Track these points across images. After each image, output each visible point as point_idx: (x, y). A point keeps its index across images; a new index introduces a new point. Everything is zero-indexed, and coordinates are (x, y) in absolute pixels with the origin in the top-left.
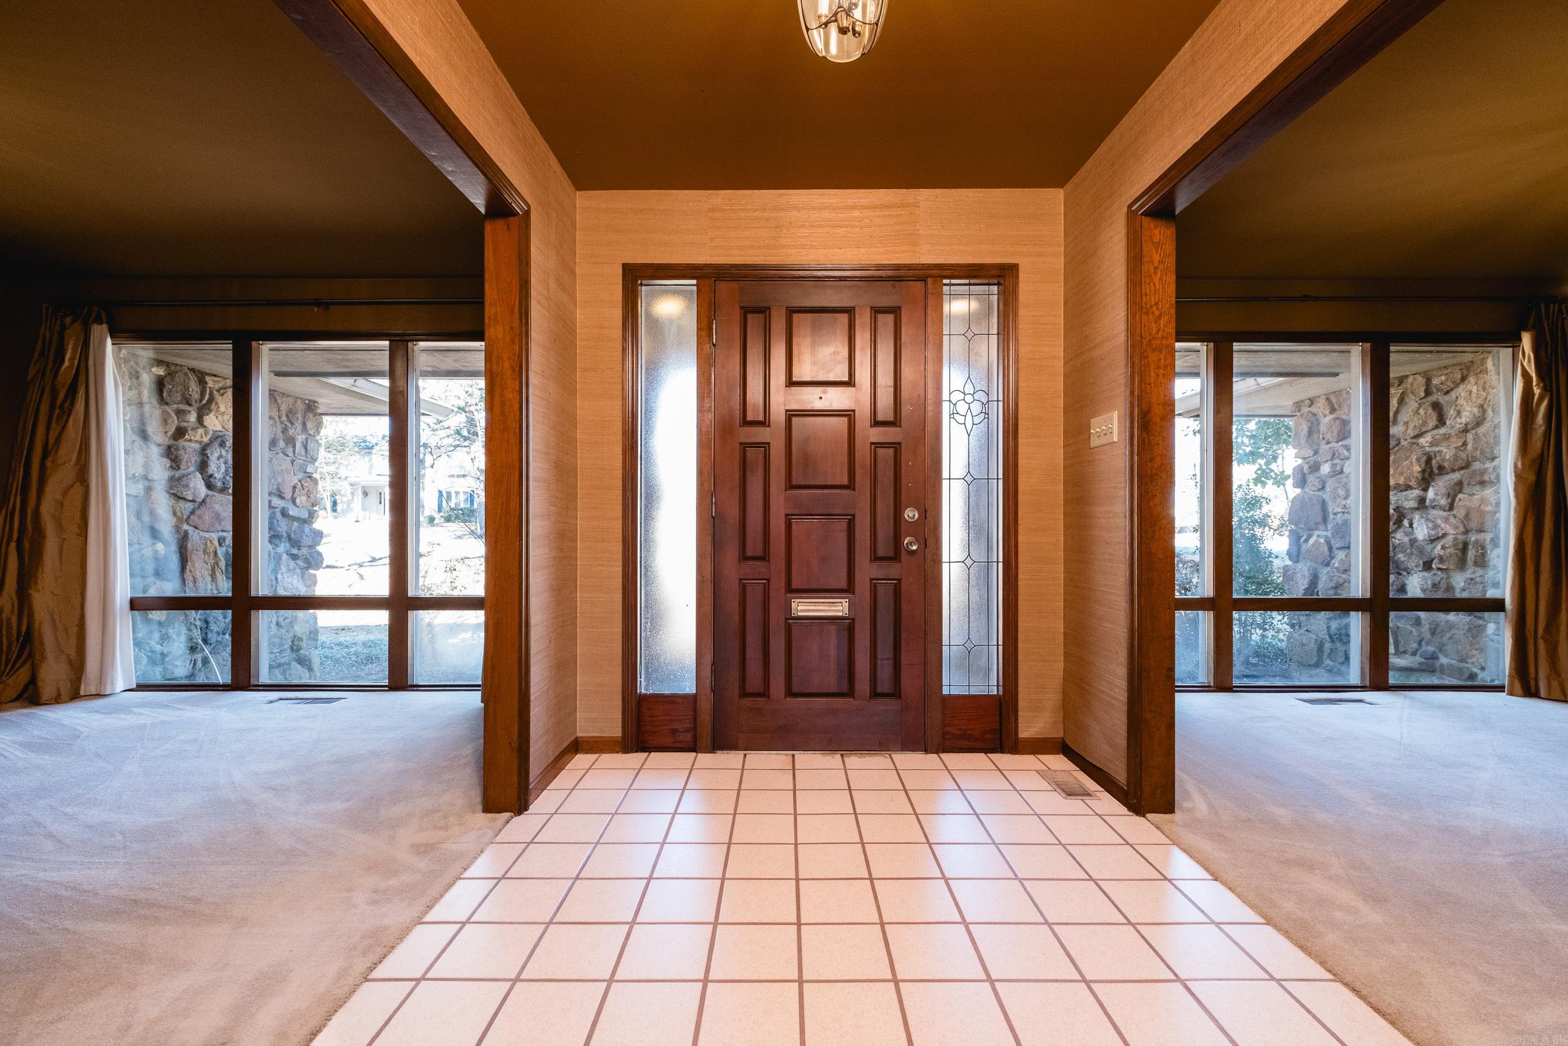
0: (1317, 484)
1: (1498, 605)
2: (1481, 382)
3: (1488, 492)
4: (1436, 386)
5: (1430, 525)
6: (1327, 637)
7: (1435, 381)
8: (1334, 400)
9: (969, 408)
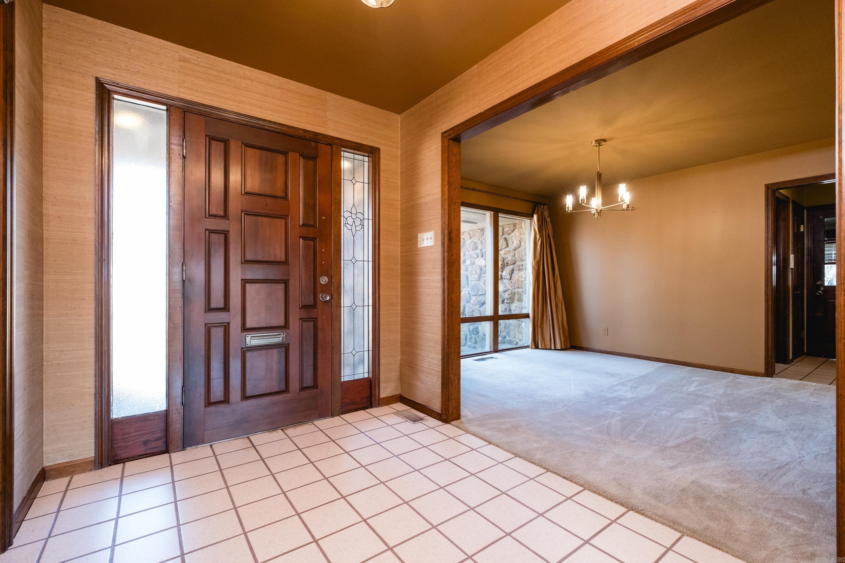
0: (465, 269)
1: (527, 316)
2: (520, 232)
3: (522, 273)
4: (506, 231)
5: (504, 286)
6: (469, 333)
7: (505, 230)
8: (471, 233)
9: (354, 221)
